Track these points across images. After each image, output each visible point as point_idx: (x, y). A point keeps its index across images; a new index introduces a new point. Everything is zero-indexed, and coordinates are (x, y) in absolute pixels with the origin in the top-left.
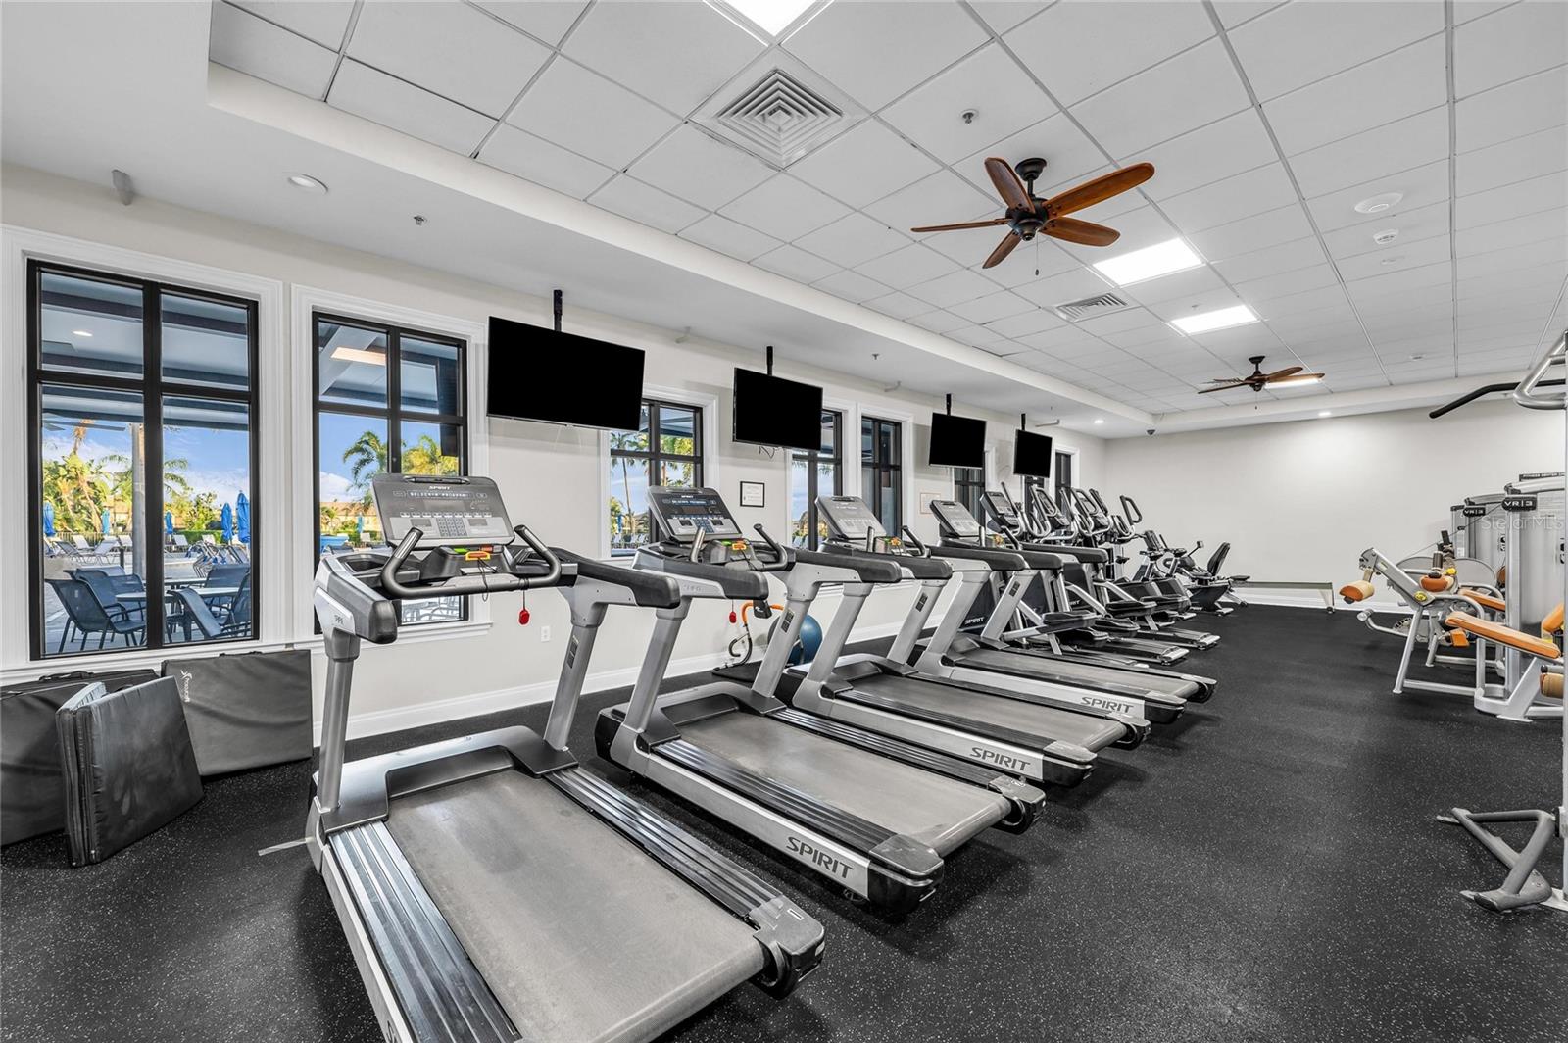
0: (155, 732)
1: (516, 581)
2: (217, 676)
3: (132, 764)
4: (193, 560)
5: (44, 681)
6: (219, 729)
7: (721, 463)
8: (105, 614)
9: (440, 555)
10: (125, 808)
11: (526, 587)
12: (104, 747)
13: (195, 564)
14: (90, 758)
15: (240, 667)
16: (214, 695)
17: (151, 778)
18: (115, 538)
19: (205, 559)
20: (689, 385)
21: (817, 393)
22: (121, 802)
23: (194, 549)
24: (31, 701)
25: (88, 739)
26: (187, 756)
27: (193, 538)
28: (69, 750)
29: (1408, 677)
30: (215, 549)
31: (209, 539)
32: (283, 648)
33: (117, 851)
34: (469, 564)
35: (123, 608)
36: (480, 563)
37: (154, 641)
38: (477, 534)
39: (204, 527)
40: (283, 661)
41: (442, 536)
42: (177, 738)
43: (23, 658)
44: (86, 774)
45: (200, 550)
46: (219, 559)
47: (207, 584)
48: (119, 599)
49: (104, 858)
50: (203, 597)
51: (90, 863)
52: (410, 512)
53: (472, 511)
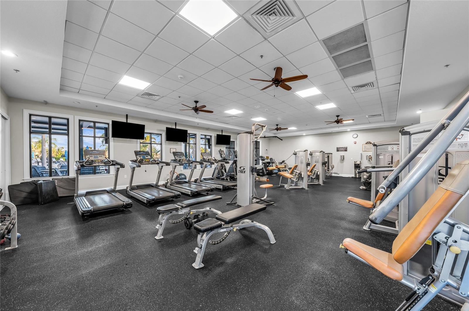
0: (51, 188)
1: (104, 165)
2: (61, 181)
3: (48, 192)
4: (57, 165)
5: (32, 181)
6: (62, 190)
7: (165, 145)
8: (39, 174)
9: (92, 161)
10: (47, 198)
11: (106, 165)
12: (44, 188)
13: (58, 166)
14: (42, 190)
15: (65, 180)
16: (61, 184)
17: (51, 194)
18: (35, 159)
19: (60, 164)
20: (158, 130)
21: (187, 131)
22: (46, 197)
23: (58, 162)
24: (32, 183)
25: (41, 187)
26: (56, 192)
27: (57, 159)
28: (39, 188)
29: (281, 183)
30: (63, 162)
31: (62, 159)
32: (73, 177)
33: (46, 204)
34: (97, 162)
35: (42, 173)
36: (99, 162)
37: (51, 176)
38: (100, 158)
39: (60, 156)
40: (73, 179)
41: (94, 158)
42: (55, 189)
43: (29, 178)
44: (41, 192)
45: (59, 162)
46: (64, 164)
47: (60, 169)
48: (41, 171)
49: (44, 204)
50: (60, 171)
51: (42, 204)
52: (89, 155)
53: (100, 155)
